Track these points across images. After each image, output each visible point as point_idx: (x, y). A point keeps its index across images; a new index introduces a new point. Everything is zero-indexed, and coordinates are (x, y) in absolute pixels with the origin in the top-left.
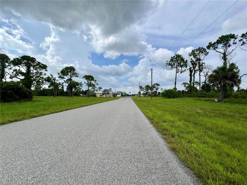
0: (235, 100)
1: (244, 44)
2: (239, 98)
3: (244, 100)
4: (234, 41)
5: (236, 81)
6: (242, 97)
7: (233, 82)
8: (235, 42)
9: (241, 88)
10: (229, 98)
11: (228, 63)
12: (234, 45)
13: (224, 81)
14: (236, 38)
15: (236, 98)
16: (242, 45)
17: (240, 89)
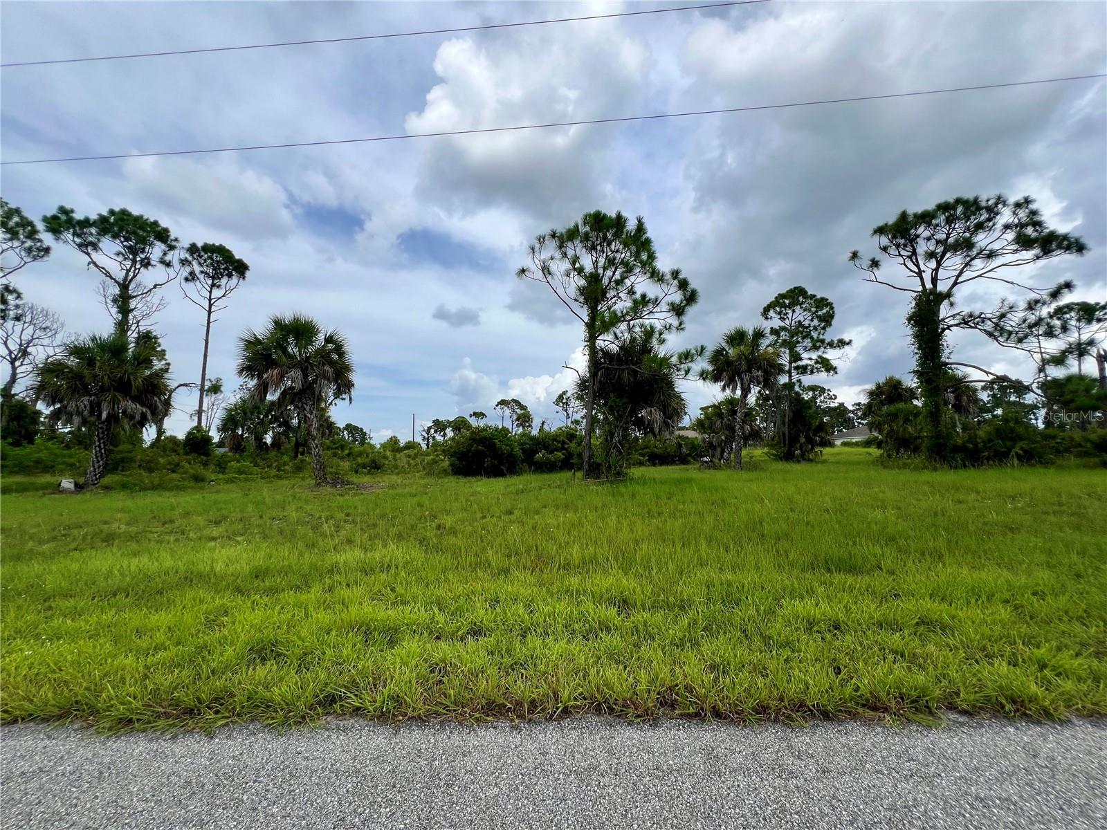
0: (147, 478)
1: (193, 279)
2: (158, 469)
3: (174, 476)
4: (165, 254)
5: (156, 407)
6: (168, 467)
7: (147, 407)
8: (167, 258)
9: (168, 434)
10: (122, 471)
11: (133, 328)
12: (161, 267)
13: (114, 401)
14: (172, 248)
15: (150, 470)
16: (187, 279)
17: (163, 438)
